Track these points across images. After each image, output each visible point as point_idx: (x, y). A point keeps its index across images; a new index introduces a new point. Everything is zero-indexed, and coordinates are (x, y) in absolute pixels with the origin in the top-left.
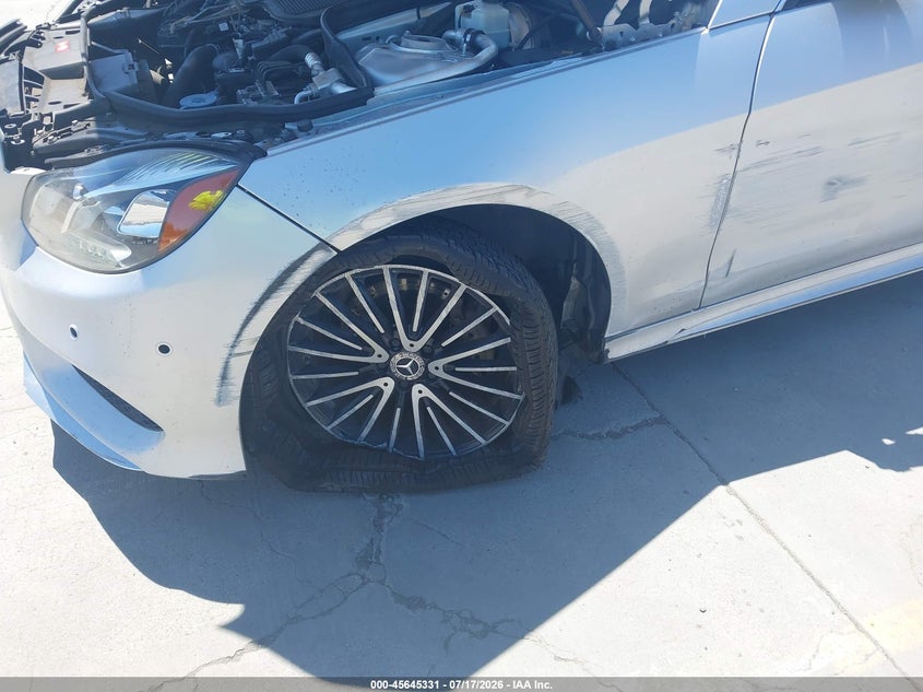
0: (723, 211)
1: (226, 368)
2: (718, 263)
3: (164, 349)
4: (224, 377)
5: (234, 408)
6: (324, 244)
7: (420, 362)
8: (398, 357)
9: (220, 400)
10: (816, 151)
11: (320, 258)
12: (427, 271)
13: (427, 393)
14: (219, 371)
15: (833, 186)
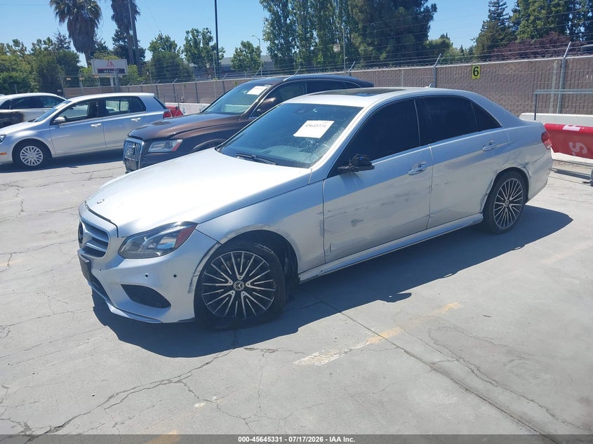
0: (323, 231)
1: (192, 281)
2: (327, 247)
3: (175, 276)
4: (191, 283)
5: (192, 295)
6: (218, 242)
7: (243, 283)
8: (236, 283)
9: (189, 292)
10: (345, 212)
11: (217, 246)
12: (244, 252)
13: (246, 294)
14: (190, 282)
15: (354, 222)
